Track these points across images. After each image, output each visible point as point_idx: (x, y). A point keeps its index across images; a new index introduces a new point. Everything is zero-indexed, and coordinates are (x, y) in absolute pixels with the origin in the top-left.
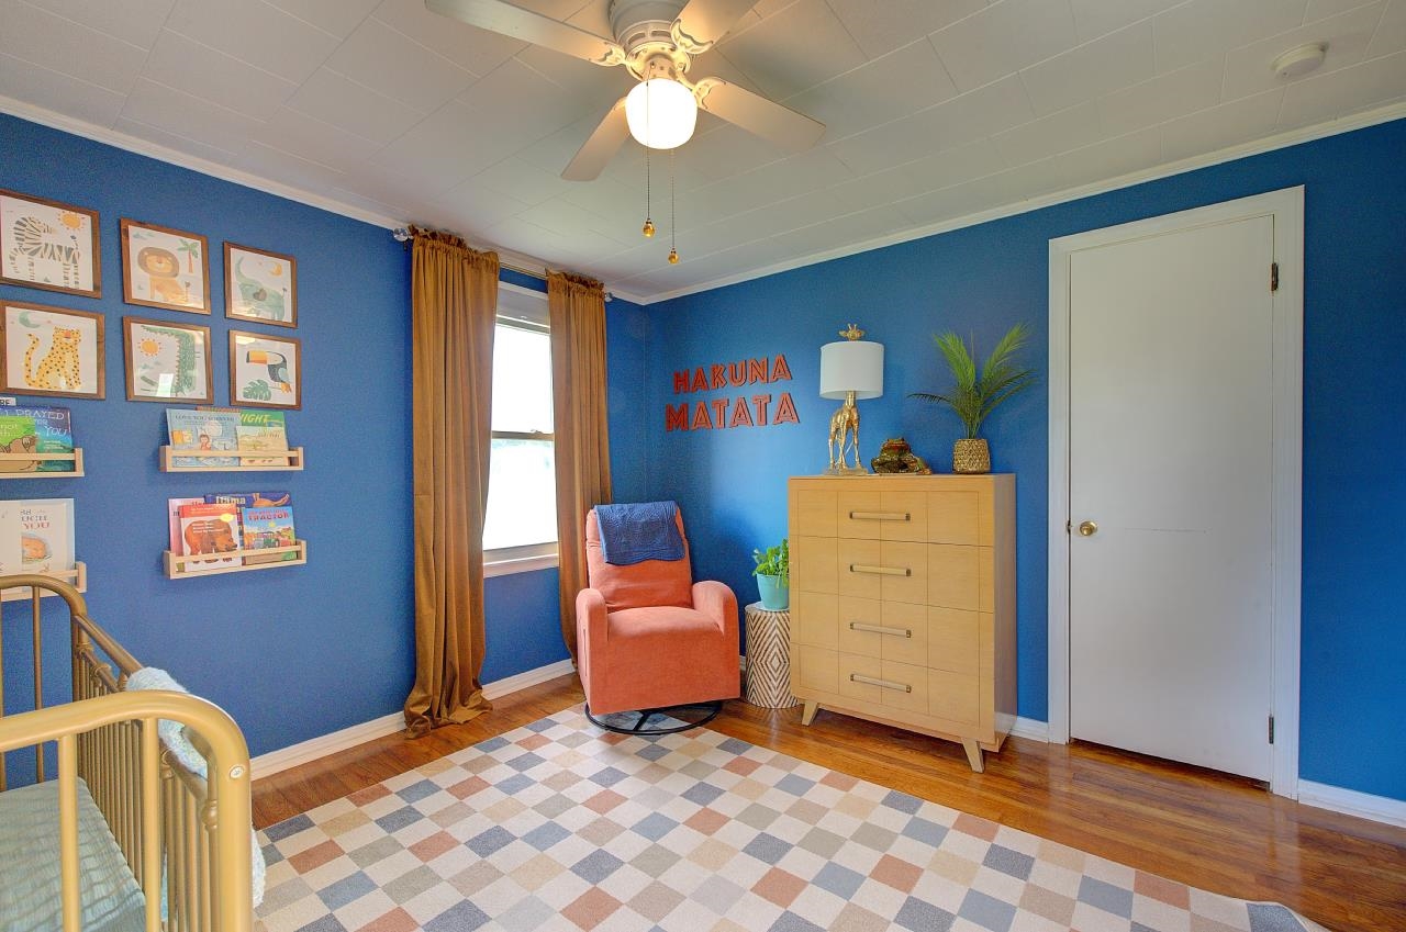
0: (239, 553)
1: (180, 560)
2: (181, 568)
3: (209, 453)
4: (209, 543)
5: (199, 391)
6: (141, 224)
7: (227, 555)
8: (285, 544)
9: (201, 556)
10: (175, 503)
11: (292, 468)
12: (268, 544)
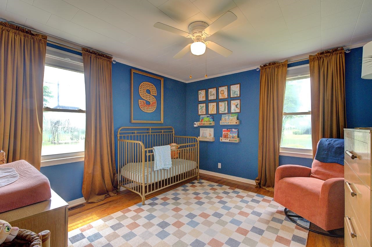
0: (229, 139)
1: (222, 139)
2: (222, 140)
3: (225, 122)
4: (226, 137)
5: (226, 112)
6: (220, 87)
7: (227, 139)
8: (235, 138)
9: (224, 139)
10: (223, 130)
11: (236, 124)
12: (233, 138)
